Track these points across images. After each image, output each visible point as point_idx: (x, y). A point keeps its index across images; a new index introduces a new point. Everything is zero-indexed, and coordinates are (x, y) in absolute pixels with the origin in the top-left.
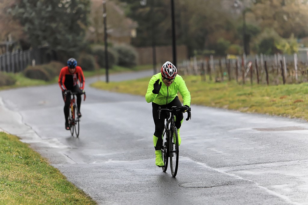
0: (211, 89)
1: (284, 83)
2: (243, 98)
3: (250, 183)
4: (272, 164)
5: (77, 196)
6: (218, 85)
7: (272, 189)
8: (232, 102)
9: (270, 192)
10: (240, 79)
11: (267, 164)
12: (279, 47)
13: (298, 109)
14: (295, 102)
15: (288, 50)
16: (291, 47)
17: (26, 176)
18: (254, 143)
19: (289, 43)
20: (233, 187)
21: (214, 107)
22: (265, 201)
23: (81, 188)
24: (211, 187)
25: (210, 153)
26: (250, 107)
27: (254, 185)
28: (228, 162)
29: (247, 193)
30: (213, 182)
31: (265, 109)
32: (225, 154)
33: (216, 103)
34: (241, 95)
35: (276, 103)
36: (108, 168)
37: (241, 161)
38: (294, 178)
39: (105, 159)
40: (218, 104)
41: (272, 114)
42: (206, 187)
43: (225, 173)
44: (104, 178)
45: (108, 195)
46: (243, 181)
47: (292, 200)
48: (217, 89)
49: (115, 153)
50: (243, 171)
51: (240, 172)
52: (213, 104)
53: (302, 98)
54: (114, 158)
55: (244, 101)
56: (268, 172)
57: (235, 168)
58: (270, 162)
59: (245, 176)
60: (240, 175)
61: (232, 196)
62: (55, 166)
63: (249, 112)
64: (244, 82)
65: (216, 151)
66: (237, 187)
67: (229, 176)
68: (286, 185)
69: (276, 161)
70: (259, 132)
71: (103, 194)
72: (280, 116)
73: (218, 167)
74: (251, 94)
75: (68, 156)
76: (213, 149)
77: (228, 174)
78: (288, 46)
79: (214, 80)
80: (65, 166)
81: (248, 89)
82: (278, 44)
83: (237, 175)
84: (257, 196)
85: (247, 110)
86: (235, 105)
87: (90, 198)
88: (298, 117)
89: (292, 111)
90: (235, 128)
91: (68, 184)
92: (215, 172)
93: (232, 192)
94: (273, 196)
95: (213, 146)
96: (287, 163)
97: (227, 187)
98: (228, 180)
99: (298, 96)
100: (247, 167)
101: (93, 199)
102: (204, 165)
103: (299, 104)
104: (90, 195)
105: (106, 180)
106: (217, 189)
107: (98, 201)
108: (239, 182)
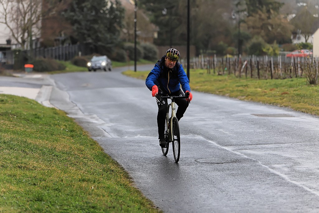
0: (215, 81)
1: (272, 78)
2: (240, 88)
3: (254, 161)
4: (270, 146)
5: (113, 168)
6: (220, 78)
7: (273, 168)
8: (233, 91)
9: (272, 171)
10: (237, 73)
11: (266, 145)
12: (264, 50)
13: (285, 99)
14: (282, 94)
15: (271, 52)
16: (274, 51)
17: (71, 148)
18: (253, 126)
19: (272, 47)
20: (241, 165)
21: (218, 95)
22: (268, 178)
23: (116, 159)
24: (222, 163)
25: (219, 133)
26: (247, 96)
27: (258, 163)
28: (234, 141)
29: (252, 170)
30: (223, 159)
31: (259, 98)
32: (231, 135)
33: (220, 92)
34: (239, 86)
35: (267, 94)
36: (137, 142)
37: (245, 141)
38: (290, 159)
39: (134, 134)
40: (221, 93)
41: (265, 103)
42: (218, 163)
43: (232, 151)
44: (134, 151)
45: (137, 167)
46: (248, 159)
47: (290, 179)
48: (220, 81)
49: (142, 129)
50: (247, 150)
51: (244, 151)
52: (217, 93)
53: (287, 91)
54: (142, 133)
55: (241, 91)
56: (268, 152)
57: (240, 147)
58: (268, 144)
59: (249, 155)
60: (245, 154)
61: (240, 172)
62: (95, 139)
63: (246, 100)
64: (240, 76)
65: (224, 131)
66: (244, 165)
67: (236, 155)
68: (284, 165)
69: (273, 143)
70: (256, 117)
71: (134, 166)
72: (272, 104)
73: (226, 146)
74: (246, 86)
75: (105, 130)
76: (221, 130)
77: (235, 152)
78: (271, 50)
79: (217, 74)
80: (103, 139)
81: (244, 82)
82: (264, 48)
83: (242, 154)
84: (261, 173)
85: (245, 99)
86: (234, 94)
87: (122, 169)
88: (286, 106)
89: (280, 101)
90: (237, 113)
91: (105, 156)
92: (224, 150)
93: (240, 169)
94: (275, 175)
95: (221, 127)
96: (282, 145)
97: (235, 164)
98: (235, 158)
99: (285, 89)
100: (250, 146)
101: (126, 169)
102: (214, 143)
103: (286, 95)
104: (123, 166)
105: (136, 153)
106: (227, 165)
107: (129, 172)
108: (245, 160)
